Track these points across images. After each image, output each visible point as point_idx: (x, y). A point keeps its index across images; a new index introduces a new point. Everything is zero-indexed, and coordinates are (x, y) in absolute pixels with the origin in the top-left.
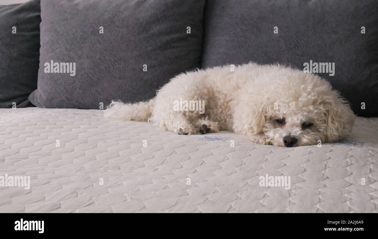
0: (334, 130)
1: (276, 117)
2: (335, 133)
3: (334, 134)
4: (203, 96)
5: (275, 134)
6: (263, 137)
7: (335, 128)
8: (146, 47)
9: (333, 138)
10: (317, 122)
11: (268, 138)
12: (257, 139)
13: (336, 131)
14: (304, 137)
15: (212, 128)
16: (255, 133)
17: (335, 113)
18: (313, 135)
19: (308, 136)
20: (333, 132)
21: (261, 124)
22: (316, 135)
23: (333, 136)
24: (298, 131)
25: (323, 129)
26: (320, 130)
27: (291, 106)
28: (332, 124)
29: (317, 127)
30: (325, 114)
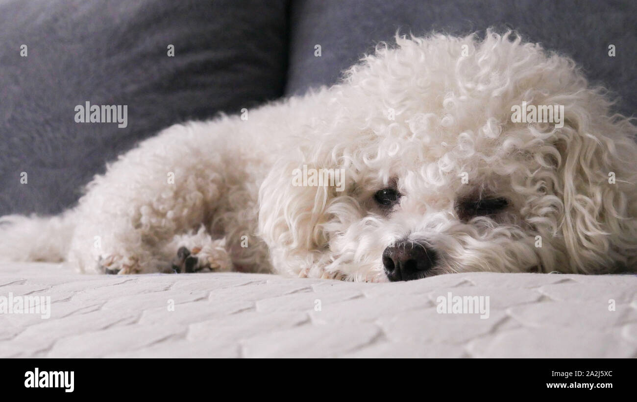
0: (588, 218)
1: (368, 181)
2: (595, 232)
3: (589, 234)
4: (207, 172)
5: (356, 239)
6: (323, 258)
7: (591, 211)
8: (123, 86)
9: (585, 253)
10: (518, 189)
11: (336, 257)
12: (302, 266)
13: (597, 223)
14: (464, 243)
15: (201, 256)
16: (294, 245)
17: (590, 155)
18: (503, 240)
19: (481, 240)
20: (587, 228)
21: (314, 210)
22: (514, 237)
23: (585, 243)
24: (440, 220)
25: (546, 215)
26: (534, 220)
27: (412, 130)
28: (580, 196)
29: (523, 211)
30: (551, 159)
